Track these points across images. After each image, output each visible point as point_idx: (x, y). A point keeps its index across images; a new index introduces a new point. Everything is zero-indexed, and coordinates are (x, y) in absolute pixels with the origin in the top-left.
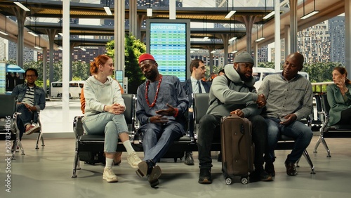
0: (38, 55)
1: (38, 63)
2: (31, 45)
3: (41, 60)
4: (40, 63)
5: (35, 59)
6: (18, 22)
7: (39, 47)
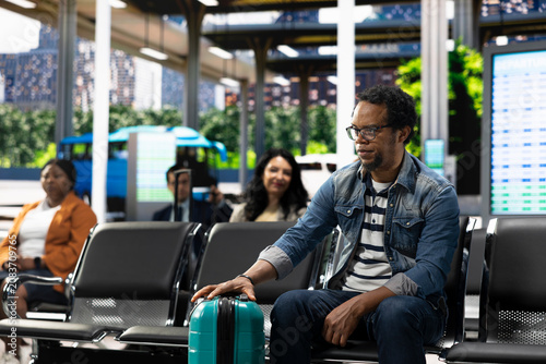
0: (227, 95)
1: (225, 112)
2: (215, 76)
3: (233, 105)
4: (230, 112)
5: (220, 103)
6: (189, 25)
7: (234, 78)
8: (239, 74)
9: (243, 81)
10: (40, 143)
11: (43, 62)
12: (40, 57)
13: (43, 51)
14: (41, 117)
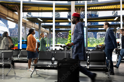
0: (46, 35)
1: (45, 38)
3: (47, 37)
6: (39, 25)
7: (46, 33)
8: (47, 32)
9: (48, 33)
10: (16, 43)
11: (16, 30)
12: (16, 29)
13: (16, 28)
14: (16, 38)
